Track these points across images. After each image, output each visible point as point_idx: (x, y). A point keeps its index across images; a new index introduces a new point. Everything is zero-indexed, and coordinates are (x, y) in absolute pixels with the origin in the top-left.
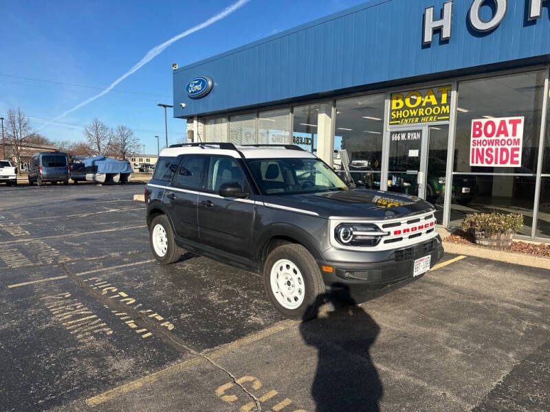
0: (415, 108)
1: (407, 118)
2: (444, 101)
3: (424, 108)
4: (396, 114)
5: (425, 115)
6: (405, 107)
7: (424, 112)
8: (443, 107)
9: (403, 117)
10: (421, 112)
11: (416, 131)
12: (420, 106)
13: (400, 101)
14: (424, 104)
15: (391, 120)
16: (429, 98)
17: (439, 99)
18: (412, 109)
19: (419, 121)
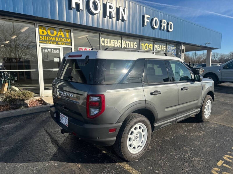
0: (54, 37)
1: (50, 41)
2: (68, 36)
3: (59, 37)
4: (43, 37)
5: (59, 42)
6: (47, 35)
7: (59, 40)
8: (68, 39)
9: (47, 40)
10: (57, 39)
11: (57, 49)
12: (56, 36)
13: (44, 31)
14: (58, 36)
15: (40, 40)
16: (60, 33)
17: (65, 35)
18: (52, 37)
19: (57, 44)
